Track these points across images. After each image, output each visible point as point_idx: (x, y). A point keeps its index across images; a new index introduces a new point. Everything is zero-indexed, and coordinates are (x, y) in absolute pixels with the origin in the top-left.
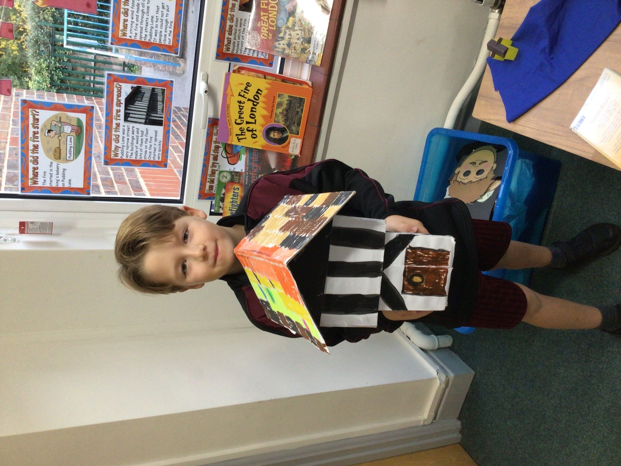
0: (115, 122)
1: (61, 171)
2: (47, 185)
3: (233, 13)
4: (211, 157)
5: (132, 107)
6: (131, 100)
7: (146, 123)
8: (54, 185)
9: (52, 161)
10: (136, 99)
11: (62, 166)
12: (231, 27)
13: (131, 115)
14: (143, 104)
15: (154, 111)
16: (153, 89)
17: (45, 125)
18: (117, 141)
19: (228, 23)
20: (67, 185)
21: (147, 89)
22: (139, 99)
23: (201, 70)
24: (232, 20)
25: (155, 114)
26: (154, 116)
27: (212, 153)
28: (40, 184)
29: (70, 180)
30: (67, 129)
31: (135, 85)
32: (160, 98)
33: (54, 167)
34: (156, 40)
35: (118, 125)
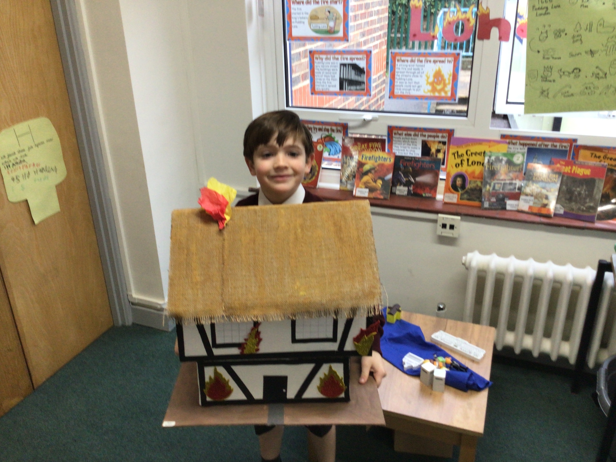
0: (339, 57)
1: (303, 20)
2: (292, 11)
3: (419, 136)
4: (321, 127)
5: (350, 68)
6: (355, 67)
7: (340, 79)
8: (293, 16)
9: (309, 14)
10: (356, 71)
11: (306, 21)
12: (410, 135)
13: (345, 68)
14: (353, 75)
15: (349, 84)
16: (364, 83)
17: (333, 8)
18: (327, 59)
19: (413, 133)
20: (293, 25)
21: (364, 78)
22: (356, 73)
23: (379, 116)
24: (415, 135)
25: (348, 85)
26: (345, 84)
27: (324, 127)
28: (292, 6)
29: (296, 27)
30: (331, 24)
31: (365, 70)
32: (358, 87)
33: (304, 16)
34: (397, 83)
35: (338, 59)
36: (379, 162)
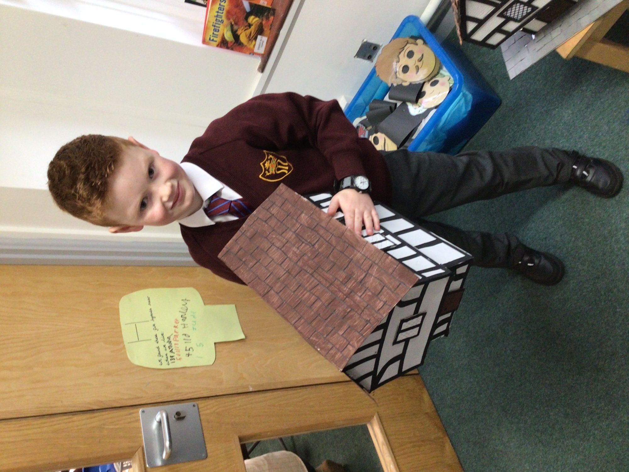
36: (224, 18)
